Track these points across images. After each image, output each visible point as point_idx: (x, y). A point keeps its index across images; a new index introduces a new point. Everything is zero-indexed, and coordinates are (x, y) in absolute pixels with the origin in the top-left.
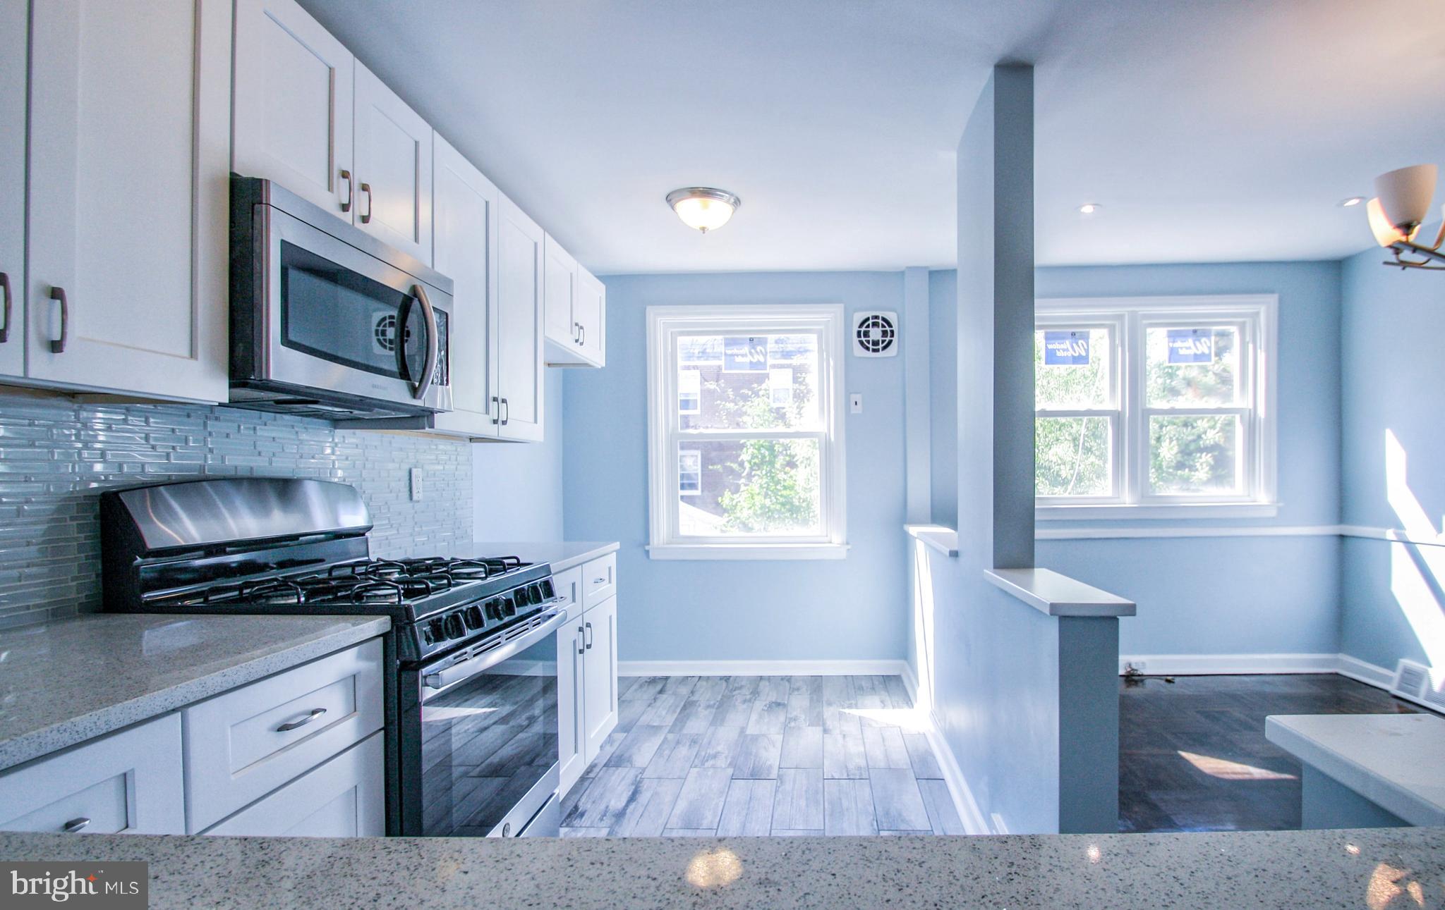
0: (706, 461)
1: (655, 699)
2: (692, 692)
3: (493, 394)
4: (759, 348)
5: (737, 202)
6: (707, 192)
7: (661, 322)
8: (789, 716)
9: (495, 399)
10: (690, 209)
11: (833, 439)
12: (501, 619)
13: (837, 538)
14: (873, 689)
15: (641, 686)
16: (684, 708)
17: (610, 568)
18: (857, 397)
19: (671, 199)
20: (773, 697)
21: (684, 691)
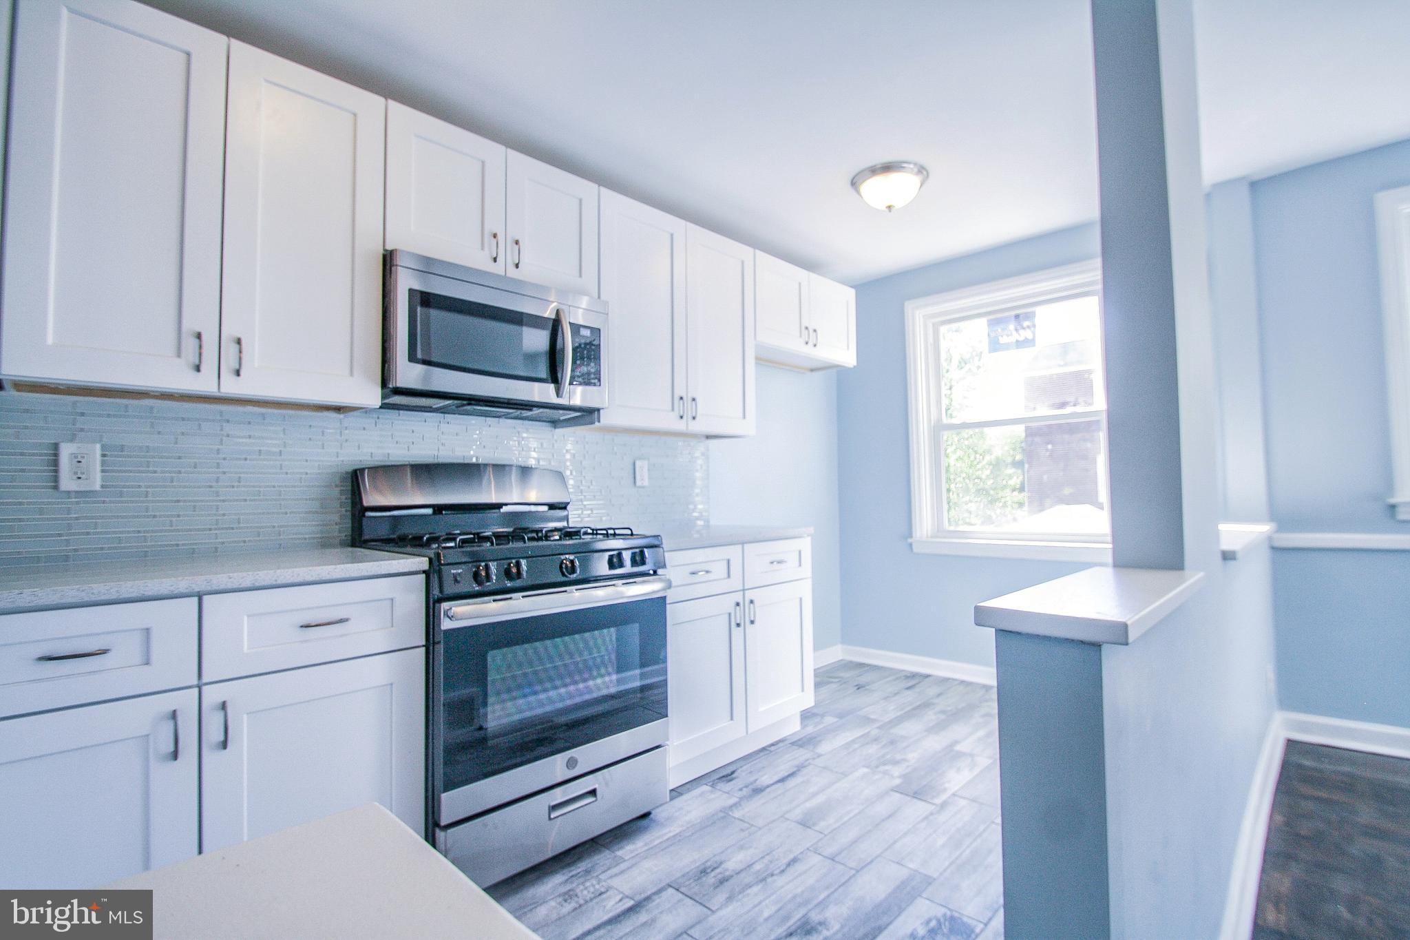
3: (679, 393)
4: (1026, 324)
6: (887, 168)
9: (682, 399)
10: (877, 190)
16: (918, 706)
17: (800, 551)
19: (854, 183)
21: (934, 690)
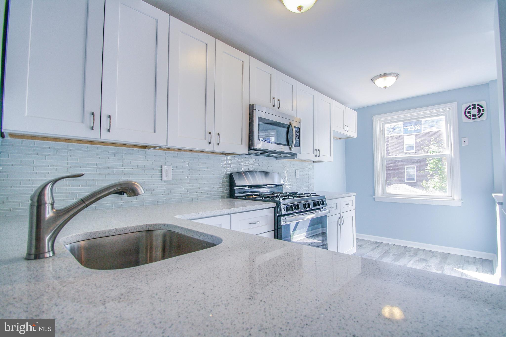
0: (418, 169)
1: (374, 249)
2: (389, 249)
3: (315, 148)
4: (418, 124)
5: (398, 75)
6: (386, 75)
7: (378, 121)
8: (427, 264)
9: (316, 150)
10: (380, 82)
11: (453, 157)
12: (307, 209)
13: (457, 197)
14: (475, 263)
15: (371, 244)
16: (384, 253)
17: (352, 201)
18: (466, 139)
19: (373, 80)
20: (423, 257)
21: (386, 248)
